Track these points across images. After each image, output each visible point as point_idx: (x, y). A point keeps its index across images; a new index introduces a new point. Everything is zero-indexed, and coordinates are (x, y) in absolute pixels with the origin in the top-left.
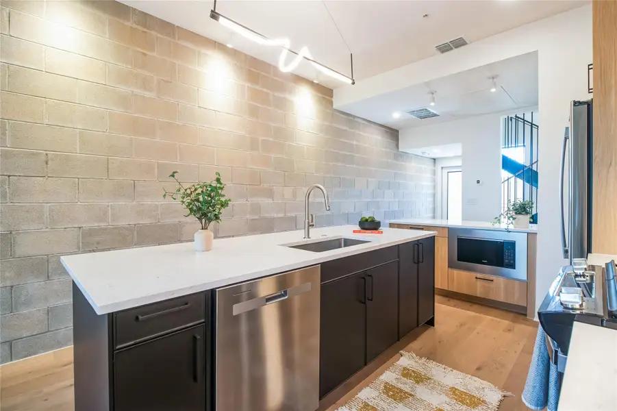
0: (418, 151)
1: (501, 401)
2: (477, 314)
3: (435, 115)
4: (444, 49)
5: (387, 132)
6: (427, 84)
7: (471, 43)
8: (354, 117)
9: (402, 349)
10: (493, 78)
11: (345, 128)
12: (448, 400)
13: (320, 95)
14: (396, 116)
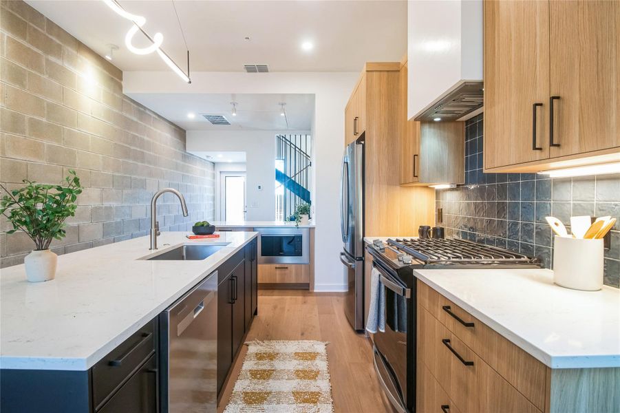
0: (203, 155)
1: (326, 349)
2: (280, 297)
3: (227, 123)
4: (250, 69)
5: (175, 130)
6: (233, 95)
7: (271, 71)
8: (145, 108)
9: (244, 341)
10: (282, 104)
11: (135, 119)
12: (297, 362)
13: (108, 73)
14: (191, 116)
